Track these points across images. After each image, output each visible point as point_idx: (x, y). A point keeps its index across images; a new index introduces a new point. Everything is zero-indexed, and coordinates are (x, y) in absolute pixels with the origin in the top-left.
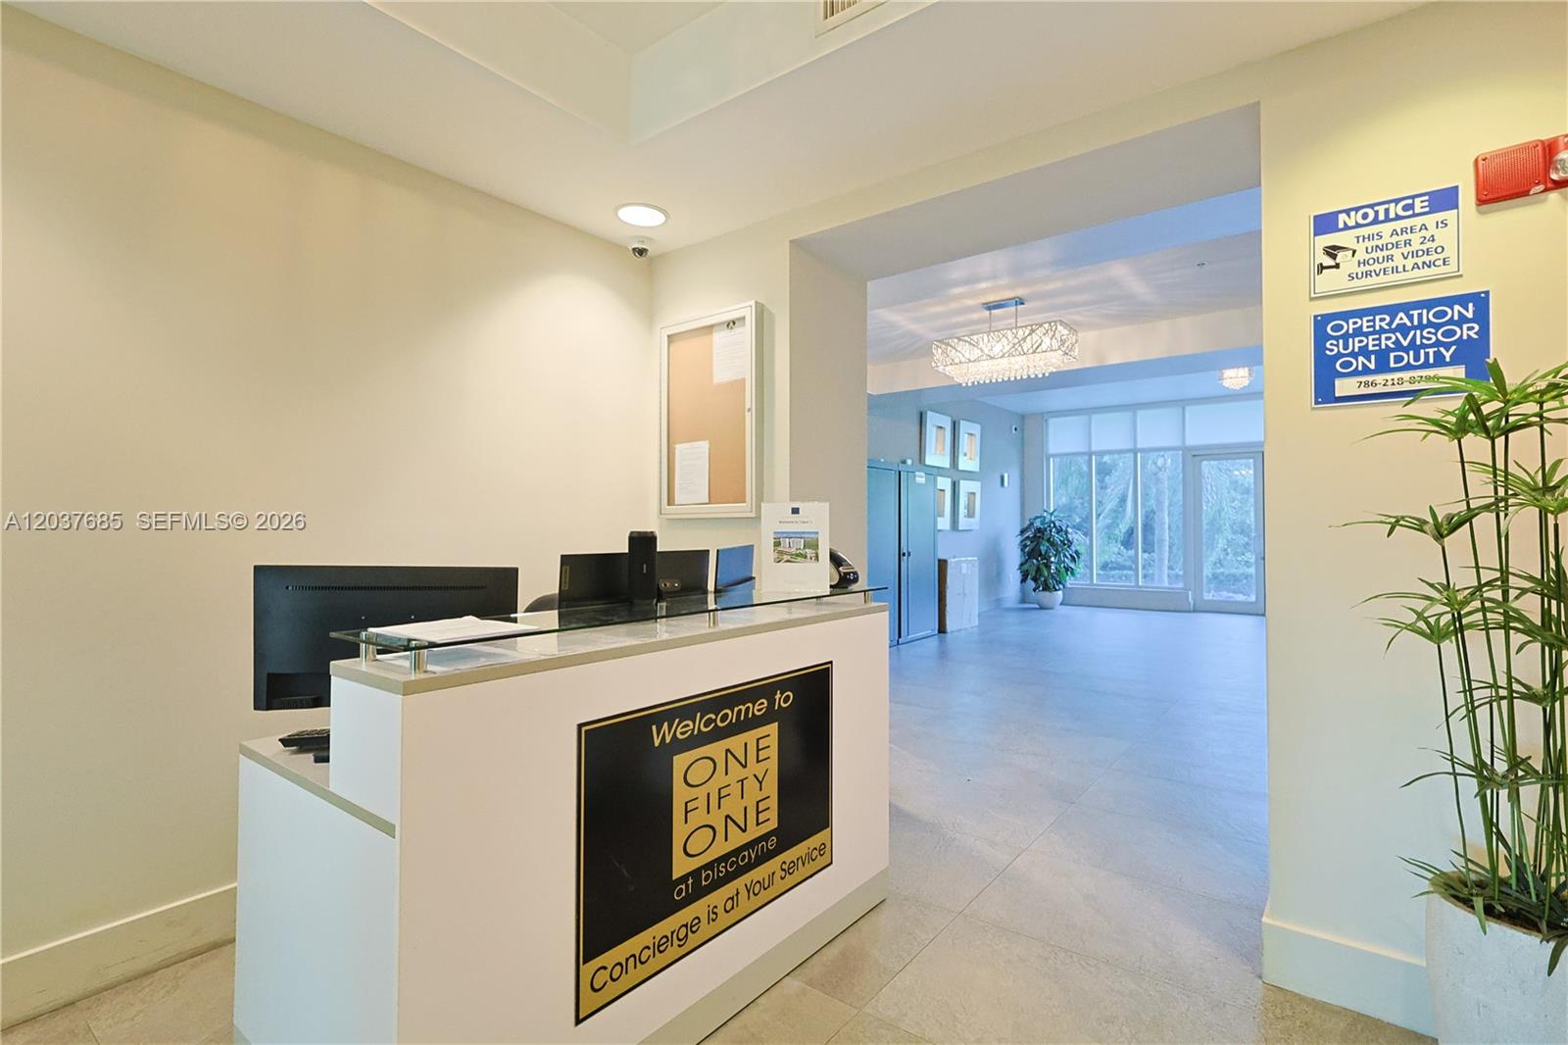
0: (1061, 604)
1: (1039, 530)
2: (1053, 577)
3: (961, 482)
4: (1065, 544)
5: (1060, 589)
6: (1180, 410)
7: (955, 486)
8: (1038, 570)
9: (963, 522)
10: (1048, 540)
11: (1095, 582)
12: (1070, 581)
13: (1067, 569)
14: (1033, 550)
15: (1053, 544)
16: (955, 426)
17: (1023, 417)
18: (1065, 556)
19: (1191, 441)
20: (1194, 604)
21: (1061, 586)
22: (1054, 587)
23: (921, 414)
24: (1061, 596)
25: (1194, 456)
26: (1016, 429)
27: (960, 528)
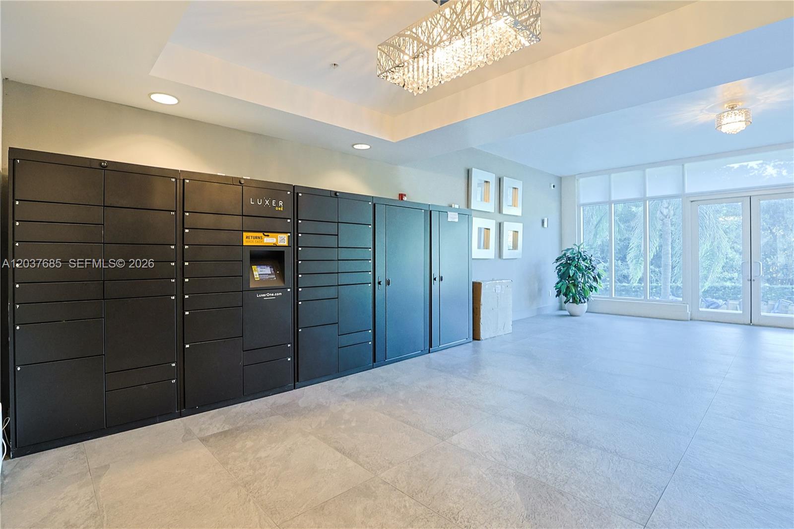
0: (587, 312)
1: (569, 259)
2: (579, 294)
3: (505, 223)
4: (590, 269)
5: (585, 302)
6: (681, 167)
7: (500, 226)
8: (568, 288)
9: (506, 253)
10: (575, 266)
11: (613, 296)
12: (592, 295)
13: (591, 287)
14: (564, 273)
15: (579, 269)
16: (500, 181)
17: (560, 179)
18: (589, 277)
19: (688, 190)
20: (691, 315)
21: (586, 300)
22: (580, 300)
23: (468, 171)
24: (587, 306)
25: (692, 201)
26: (554, 186)
27: (504, 258)
